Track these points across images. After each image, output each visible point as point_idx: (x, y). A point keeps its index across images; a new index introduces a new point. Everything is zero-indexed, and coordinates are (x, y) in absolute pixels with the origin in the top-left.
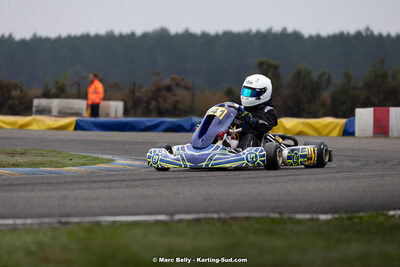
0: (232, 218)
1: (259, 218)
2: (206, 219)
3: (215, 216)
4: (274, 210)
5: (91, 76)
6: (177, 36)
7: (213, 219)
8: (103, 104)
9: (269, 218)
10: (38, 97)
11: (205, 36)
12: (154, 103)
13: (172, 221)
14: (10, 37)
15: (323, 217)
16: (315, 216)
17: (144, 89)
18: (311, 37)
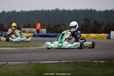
0: (77, 62)
1: (84, 62)
2: (69, 62)
3: (72, 61)
4: (88, 60)
5: (37, 22)
6: (61, 11)
7: (71, 62)
8: (41, 30)
9: (87, 62)
10: (23, 28)
11: (69, 11)
12: (55, 30)
13: (60, 63)
14: (15, 11)
15: (102, 62)
16: (99, 62)
17: (52, 25)
18: (98, 11)
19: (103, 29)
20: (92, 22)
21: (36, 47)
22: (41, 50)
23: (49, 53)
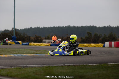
0: (76, 65)
1: (82, 65)
6: (72, 27)
7: (72, 65)
10: (44, 39)
11: (77, 27)
13: (64, 66)
14: (39, 27)
15: (94, 65)
17: (65, 38)
18: (98, 27)
19: (101, 40)
20: (93, 35)
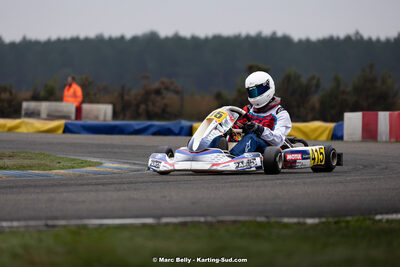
0: (219, 222)
1: (246, 222)
2: (191, 222)
3: (202, 219)
6: (167, 39)
7: (199, 222)
9: (255, 221)
10: (27, 100)
11: (195, 40)
12: (143, 107)
13: (159, 224)
15: (310, 221)
16: (301, 220)
17: (134, 92)
18: (300, 42)
19: (317, 105)
21: (73, 168)
22: (93, 179)
23: (119, 190)
